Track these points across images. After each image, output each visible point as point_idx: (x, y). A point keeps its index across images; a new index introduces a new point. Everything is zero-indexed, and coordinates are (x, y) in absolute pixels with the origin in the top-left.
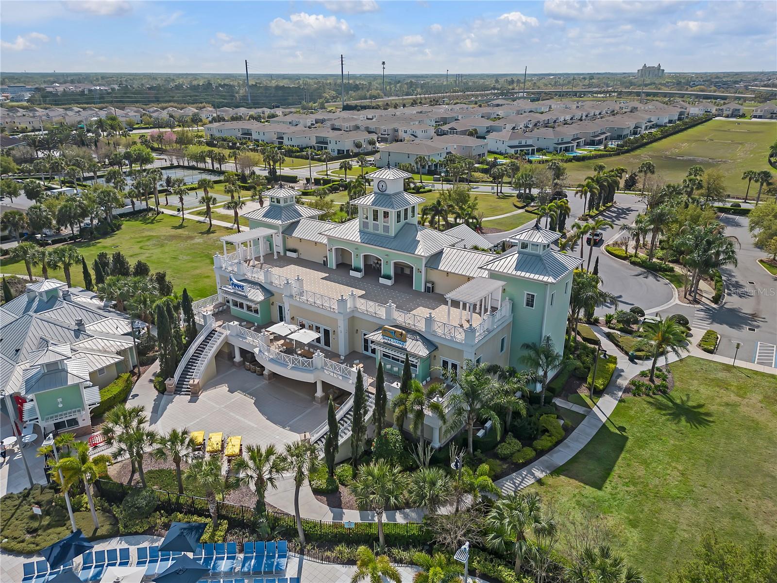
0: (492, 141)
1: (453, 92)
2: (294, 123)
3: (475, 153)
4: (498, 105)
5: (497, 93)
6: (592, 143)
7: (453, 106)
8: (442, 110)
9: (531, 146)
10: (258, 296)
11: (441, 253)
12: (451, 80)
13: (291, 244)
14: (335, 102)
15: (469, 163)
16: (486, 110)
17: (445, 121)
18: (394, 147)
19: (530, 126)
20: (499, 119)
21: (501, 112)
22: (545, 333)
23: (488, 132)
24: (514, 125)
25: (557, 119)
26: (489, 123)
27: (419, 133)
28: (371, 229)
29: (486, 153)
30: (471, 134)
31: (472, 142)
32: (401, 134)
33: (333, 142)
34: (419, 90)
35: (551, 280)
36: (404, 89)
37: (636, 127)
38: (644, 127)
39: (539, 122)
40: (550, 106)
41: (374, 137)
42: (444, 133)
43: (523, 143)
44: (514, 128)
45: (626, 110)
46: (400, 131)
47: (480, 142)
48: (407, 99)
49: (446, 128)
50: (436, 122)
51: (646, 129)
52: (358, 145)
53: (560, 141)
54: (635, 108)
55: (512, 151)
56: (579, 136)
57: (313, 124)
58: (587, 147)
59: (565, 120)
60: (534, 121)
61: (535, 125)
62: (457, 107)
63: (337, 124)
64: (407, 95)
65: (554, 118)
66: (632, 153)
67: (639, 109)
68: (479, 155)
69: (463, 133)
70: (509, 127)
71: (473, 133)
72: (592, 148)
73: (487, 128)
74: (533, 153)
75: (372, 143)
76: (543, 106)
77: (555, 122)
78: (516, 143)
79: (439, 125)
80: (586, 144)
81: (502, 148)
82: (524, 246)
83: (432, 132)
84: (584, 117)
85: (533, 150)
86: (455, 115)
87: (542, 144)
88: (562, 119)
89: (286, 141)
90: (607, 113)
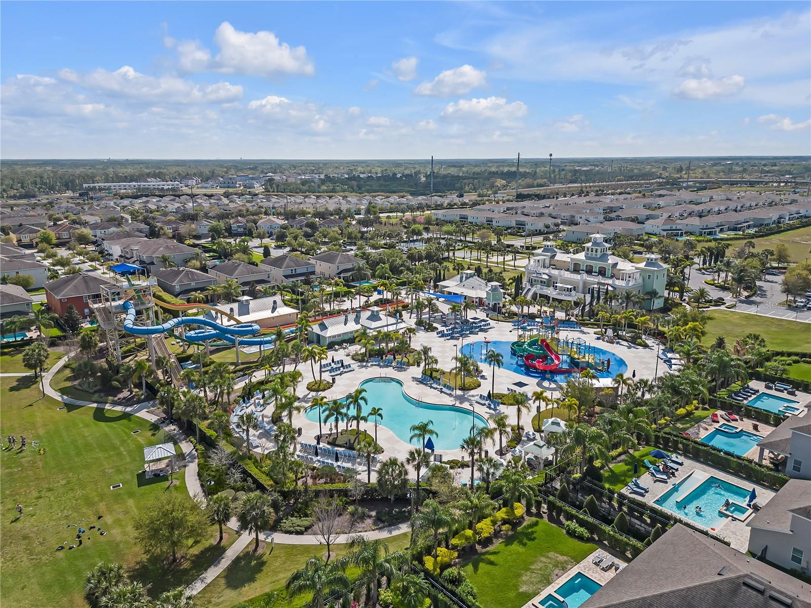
0: (649, 226)
1: (618, 181)
2: (492, 210)
3: (636, 233)
4: (660, 196)
5: (662, 182)
6: (735, 229)
7: (617, 196)
8: (607, 200)
9: (680, 230)
10: (546, 277)
11: (617, 263)
12: (616, 167)
13: (552, 263)
14: (506, 189)
15: (630, 239)
16: (647, 201)
17: (612, 210)
18: (574, 228)
19: (685, 215)
20: (659, 208)
21: (661, 202)
22: (654, 288)
23: (648, 219)
24: (670, 214)
25: (712, 209)
26: (649, 212)
27: (591, 219)
28: (589, 255)
29: (644, 234)
30: (633, 220)
31: (633, 226)
32: (577, 219)
33: (529, 224)
34: (583, 178)
35: (656, 269)
36: (568, 177)
37: (780, 218)
38: (787, 218)
39: (693, 212)
40: (712, 197)
41: (559, 221)
42: (611, 220)
43: (674, 228)
44: (670, 216)
45: (786, 202)
46: (576, 217)
47: (641, 226)
48: (573, 187)
49: (613, 215)
50: (604, 210)
51: (789, 220)
52: (547, 227)
53: (705, 227)
54: (794, 200)
55: (665, 233)
56: (723, 224)
57: (504, 211)
58: (728, 233)
59: (719, 210)
60: (689, 211)
61: (690, 214)
62: (622, 197)
63: (526, 211)
64: (571, 182)
65: (709, 209)
66: (766, 238)
67: (798, 201)
68: (639, 235)
69: (627, 219)
70: (666, 215)
71: (635, 220)
72: (733, 233)
73: (647, 216)
74: (682, 235)
75: (557, 225)
76: (704, 195)
77: (709, 212)
78: (668, 227)
79: (606, 213)
80: (729, 229)
81: (657, 231)
82: (648, 259)
83: (601, 218)
84: (739, 208)
85: (682, 233)
86: (619, 205)
87: (690, 229)
88: (716, 209)
89: (494, 223)
90: (764, 204)
